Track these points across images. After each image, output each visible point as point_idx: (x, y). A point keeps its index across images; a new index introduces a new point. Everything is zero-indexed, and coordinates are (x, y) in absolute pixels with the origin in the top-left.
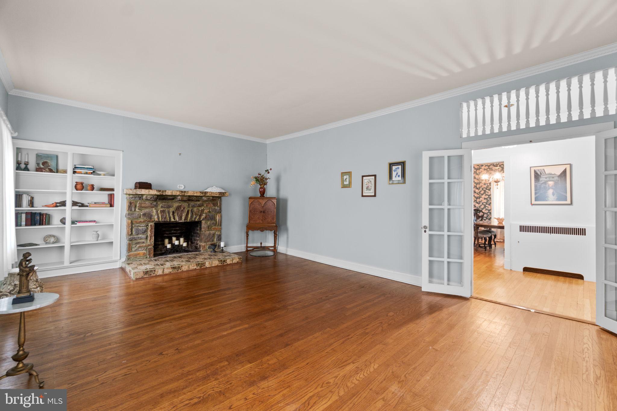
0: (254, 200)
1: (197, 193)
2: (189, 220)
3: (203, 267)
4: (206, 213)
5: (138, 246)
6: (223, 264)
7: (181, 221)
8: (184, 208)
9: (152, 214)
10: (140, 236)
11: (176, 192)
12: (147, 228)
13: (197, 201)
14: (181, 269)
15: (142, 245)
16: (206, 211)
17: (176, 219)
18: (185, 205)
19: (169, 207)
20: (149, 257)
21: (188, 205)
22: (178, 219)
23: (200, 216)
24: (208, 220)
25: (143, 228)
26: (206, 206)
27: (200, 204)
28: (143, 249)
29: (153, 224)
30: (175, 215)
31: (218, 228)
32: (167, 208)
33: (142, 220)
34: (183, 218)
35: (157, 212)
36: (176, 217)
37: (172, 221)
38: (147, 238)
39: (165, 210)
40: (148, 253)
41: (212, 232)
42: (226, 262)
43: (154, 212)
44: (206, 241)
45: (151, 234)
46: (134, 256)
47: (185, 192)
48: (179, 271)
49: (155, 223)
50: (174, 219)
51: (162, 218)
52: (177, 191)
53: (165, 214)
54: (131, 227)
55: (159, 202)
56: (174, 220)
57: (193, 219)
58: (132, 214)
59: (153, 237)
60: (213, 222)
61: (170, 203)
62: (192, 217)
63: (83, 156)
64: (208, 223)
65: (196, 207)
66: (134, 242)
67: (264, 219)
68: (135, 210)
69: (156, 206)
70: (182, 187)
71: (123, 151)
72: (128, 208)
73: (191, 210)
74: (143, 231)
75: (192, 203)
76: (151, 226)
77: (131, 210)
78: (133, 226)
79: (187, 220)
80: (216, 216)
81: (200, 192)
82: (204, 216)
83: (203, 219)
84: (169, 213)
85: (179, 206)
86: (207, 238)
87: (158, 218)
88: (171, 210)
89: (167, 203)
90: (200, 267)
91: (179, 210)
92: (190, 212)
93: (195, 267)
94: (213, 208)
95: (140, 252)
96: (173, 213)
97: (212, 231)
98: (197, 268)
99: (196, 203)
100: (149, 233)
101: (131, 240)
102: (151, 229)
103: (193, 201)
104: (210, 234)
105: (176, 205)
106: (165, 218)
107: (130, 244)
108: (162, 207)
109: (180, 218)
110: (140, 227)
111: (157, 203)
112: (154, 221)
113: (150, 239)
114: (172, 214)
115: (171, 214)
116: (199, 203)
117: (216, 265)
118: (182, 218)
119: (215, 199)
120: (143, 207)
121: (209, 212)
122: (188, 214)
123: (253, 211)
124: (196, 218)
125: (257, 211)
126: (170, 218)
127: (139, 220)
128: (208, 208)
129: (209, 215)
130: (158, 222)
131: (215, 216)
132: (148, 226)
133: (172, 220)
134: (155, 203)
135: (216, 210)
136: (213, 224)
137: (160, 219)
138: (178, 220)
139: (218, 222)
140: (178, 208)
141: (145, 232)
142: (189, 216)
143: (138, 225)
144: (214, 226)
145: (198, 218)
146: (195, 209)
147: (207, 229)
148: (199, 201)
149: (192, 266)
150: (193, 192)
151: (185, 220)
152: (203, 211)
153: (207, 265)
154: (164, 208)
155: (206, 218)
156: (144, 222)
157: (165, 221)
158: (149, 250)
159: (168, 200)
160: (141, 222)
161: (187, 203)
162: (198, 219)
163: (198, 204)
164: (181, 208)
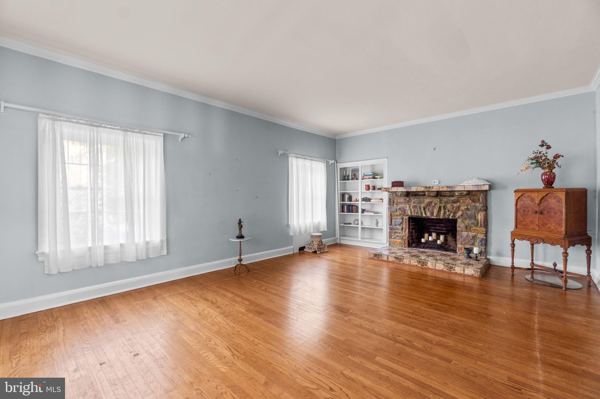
0: (522, 193)
1: (443, 188)
2: (441, 217)
3: (424, 266)
4: (462, 211)
5: (396, 235)
6: (449, 270)
7: (432, 217)
8: (435, 204)
9: (406, 208)
10: (398, 227)
11: (420, 188)
12: (403, 221)
13: (450, 196)
14: (402, 261)
15: (398, 235)
16: (462, 208)
17: (427, 215)
18: (436, 200)
19: (420, 203)
20: (404, 246)
21: (440, 201)
22: (430, 214)
23: (455, 213)
24: (465, 219)
25: (400, 220)
26: (463, 202)
27: (454, 200)
28: (399, 238)
29: (407, 217)
30: (426, 210)
31: (480, 229)
32: (419, 203)
33: (398, 214)
34: (435, 214)
35: (410, 207)
36: (427, 213)
37: (424, 217)
38: (402, 229)
39: (417, 205)
40: (403, 242)
41: (471, 234)
42: (454, 270)
43: (407, 207)
44: (463, 242)
45: (406, 226)
46: (393, 243)
47: (429, 187)
48: (401, 262)
49: (409, 217)
50: (426, 214)
51: (414, 212)
52: (422, 187)
53: (416, 209)
54: (390, 219)
55: (412, 198)
56: (425, 216)
57: (446, 217)
58: (391, 208)
59: (407, 229)
60: (473, 221)
61: (422, 199)
62: (445, 213)
63: (373, 166)
64: (466, 222)
65: (449, 203)
66: (394, 231)
67: (542, 225)
68: (393, 205)
69: (409, 202)
70: (436, 182)
71: (387, 158)
72: (388, 203)
73: (443, 206)
74: (400, 223)
75: (445, 199)
76: (406, 219)
77: (391, 205)
78: (392, 217)
79: (439, 216)
80: (478, 214)
81: (447, 187)
82: (460, 213)
83: (458, 217)
84: (420, 208)
85: (430, 202)
86: (464, 240)
87: (411, 213)
88: (423, 205)
89: (419, 199)
90: (421, 265)
91: (431, 206)
92: (442, 208)
93: (416, 264)
94: (473, 204)
95: (398, 240)
96: (424, 208)
97: (472, 232)
98: (419, 265)
99: (450, 198)
100: (404, 226)
101: (391, 229)
102: (406, 222)
103: (445, 196)
104: (468, 236)
105: (427, 200)
106: (417, 213)
107: (390, 232)
108: (414, 203)
109: (432, 214)
110: (397, 219)
111: (410, 199)
112: (408, 215)
113: (405, 231)
114: (424, 210)
115: (422, 209)
116: (453, 198)
117: (441, 269)
118: (433, 214)
119: (475, 194)
120: (399, 203)
121: (467, 209)
122: (441, 210)
123: (521, 211)
124: (449, 215)
125: (529, 211)
126: (422, 213)
127: (396, 214)
128: (466, 205)
129: (466, 213)
130: (411, 217)
131: (476, 215)
132: (404, 219)
133: (424, 215)
134: (408, 199)
135: (477, 207)
136: (472, 224)
137: (413, 214)
138: (429, 216)
139: (481, 222)
140: (430, 204)
141: (401, 224)
142: (442, 212)
143: (396, 217)
144: (474, 226)
145: (452, 215)
146: (448, 205)
147: (464, 229)
148: (453, 196)
149: (413, 262)
150: (438, 188)
151: (436, 216)
152: (459, 207)
153: (430, 265)
154: (416, 203)
155: (462, 215)
156: (400, 215)
157: (417, 216)
158: (404, 240)
159: (420, 196)
160: (397, 215)
161: (438, 199)
162: (452, 217)
163: (452, 200)
164: (432, 204)
